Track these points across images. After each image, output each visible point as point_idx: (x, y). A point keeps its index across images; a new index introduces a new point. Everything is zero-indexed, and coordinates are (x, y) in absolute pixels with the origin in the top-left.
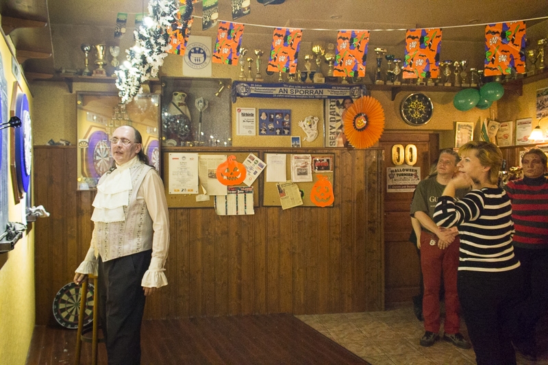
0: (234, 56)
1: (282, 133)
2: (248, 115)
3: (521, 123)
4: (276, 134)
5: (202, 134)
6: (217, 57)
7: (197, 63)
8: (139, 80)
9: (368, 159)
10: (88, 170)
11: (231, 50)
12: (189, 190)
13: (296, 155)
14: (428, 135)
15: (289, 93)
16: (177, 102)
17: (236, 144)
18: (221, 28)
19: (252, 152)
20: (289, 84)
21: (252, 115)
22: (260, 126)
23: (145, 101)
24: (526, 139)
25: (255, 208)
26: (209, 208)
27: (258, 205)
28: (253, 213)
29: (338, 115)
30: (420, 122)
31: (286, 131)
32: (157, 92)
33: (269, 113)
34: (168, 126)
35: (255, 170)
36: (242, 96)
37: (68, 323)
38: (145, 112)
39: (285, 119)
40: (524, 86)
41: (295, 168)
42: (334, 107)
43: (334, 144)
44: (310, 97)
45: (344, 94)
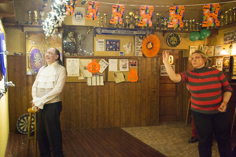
0: (95, 16)
1: (116, 50)
2: (101, 42)
3: (217, 47)
4: (113, 50)
5: (81, 50)
6: (88, 17)
7: (78, 19)
8: (53, 27)
9: (153, 61)
10: (31, 66)
11: (94, 14)
12: (75, 75)
13: (122, 60)
14: (178, 52)
15: (119, 33)
16: (70, 36)
17: (95, 55)
18: (89, 4)
19: (103, 58)
20: (119, 29)
21: (103, 42)
22: (106, 47)
23: (56, 35)
24: (219, 53)
25: (104, 82)
26: (84, 82)
27: (105, 81)
28: (103, 85)
29: (140, 42)
30: (175, 46)
31: (118, 49)
32: (61, 32)
33: (110, 41)
34: (66, 46)
35: (104, 66)
36: (98, 34)
37: (23, 132)
38: (56, 40)
39: (117, 44)
40: (219, 31)
41: (121, 65)
42: (138, 39)
43: (138, 55)
44: (128, 35)
45: (143, 33)
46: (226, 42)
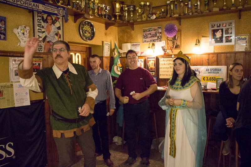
3: (134, 45)
13: (13, 58)
14: (85, 48)
30: (89, 39)
40: (135, 26)
41: (13, 69)
42: (40, 21)
43: (41, 50)
44: (29, 8)
45: (53, 11)
46: (146, 40)
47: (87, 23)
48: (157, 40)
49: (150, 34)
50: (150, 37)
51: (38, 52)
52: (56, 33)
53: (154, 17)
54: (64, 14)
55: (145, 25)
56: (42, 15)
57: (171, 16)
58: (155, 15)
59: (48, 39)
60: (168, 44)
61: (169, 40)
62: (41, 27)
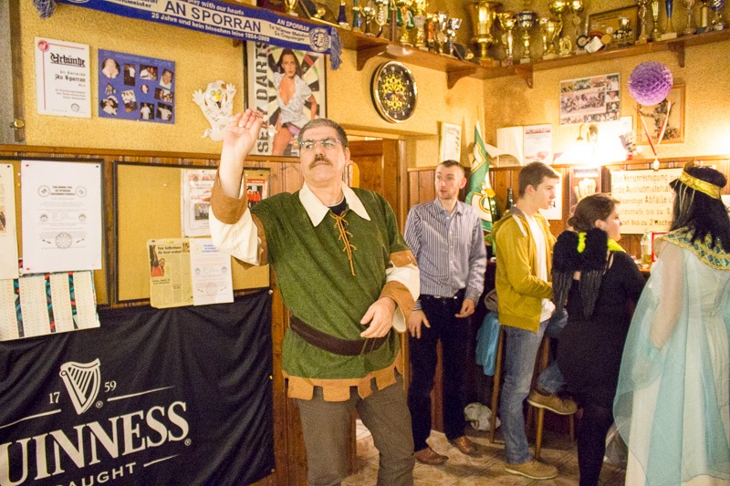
2: (68, 61)
3: (532, 132)
15: (189, 15)
17: (33, 137)
21: (81, 63)
27: (105, 301)
28: (97, 324)
30: (400, 117)
40: (535, 74)
41: (190, 203)
42: (264, 68)
43: (265, 147)
44: (234, 33)
45: (299, 40)
46: (569, 115)
47: (393, 69)
48: (604, 114)
49: (583, 97)
50: (583, 108)
51: (258, 153)
52: (306, 102)
53: (596, 44)
54: (330, 47)
55: (566, 70)
56: (269, 51)
57: (650, 40)
58: (600, 37)
59: (283, 119)
60: (640, 126)
61: (643, 114)
62: (265, 85)
